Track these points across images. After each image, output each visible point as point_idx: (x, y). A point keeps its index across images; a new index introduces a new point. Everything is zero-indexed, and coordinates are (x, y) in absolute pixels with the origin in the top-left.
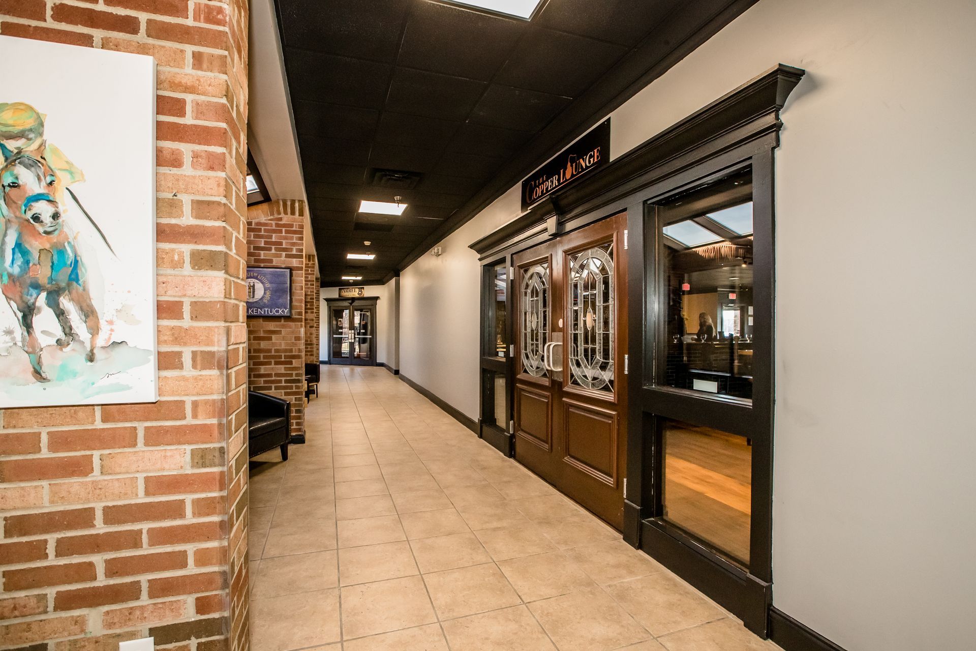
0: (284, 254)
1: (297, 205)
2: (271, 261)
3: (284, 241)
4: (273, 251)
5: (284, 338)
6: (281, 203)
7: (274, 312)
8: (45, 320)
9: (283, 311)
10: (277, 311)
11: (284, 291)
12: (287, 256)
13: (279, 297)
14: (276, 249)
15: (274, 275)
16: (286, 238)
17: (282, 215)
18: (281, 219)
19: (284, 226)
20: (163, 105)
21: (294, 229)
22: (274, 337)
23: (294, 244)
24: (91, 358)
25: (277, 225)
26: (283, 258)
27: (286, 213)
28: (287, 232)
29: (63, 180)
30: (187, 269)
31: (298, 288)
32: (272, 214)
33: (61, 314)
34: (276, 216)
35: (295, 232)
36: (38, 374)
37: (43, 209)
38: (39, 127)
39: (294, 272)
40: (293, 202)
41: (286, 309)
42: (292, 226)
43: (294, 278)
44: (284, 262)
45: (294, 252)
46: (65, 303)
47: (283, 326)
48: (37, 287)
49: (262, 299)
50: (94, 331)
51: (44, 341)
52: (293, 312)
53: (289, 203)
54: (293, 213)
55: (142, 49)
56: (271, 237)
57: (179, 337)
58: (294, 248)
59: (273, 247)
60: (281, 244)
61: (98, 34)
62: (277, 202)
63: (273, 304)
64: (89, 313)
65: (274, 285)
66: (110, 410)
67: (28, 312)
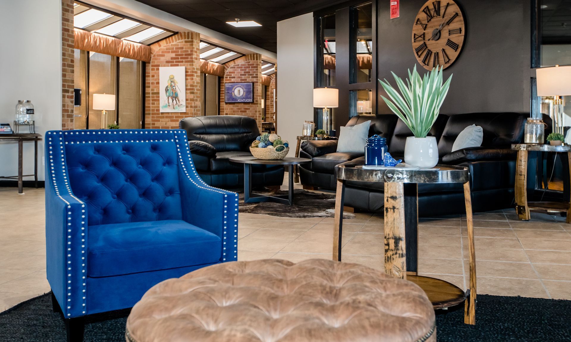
0: (251, 76)
1: (255, 56)
2: (246, 80)
3: (251, 71)
4: (247, 76)
5: (251, 112)
6: (249, 56)
7: (247, 101)
8: (174, 101)
9: (250, 100)
10: (248, 100)
11: (250, 92)
12: (252, 77)
13: (249, 94)
14: (248, 75)
15: (247, 85)
16: (251, 70)
17: (250, 61)
18: (249, 62)
19: (251, 65)
20: (186, 72)
21: (254, 66)
22: (247, 111)
23: (254, 72)
24: (179, 106)
25: (248, 65)
26: (251, 78)
27: (251, 60)
28: (252, 67)
29: (176, 83)
30: (189, 94)
31: (256, 90)
32: (246, 60)
33: (176, 101)
34: (248, 61)
35: (255, 67)
36: (174, 108)
37: (174, 88)
38: (174, 78)
39: (255, 84)
40: (254, 54)
41: (251, 99)
42: (253, 64)
43: (254, 86)
44: (251, 80)
45: (255, 76)
46: (176, 99)
47: (251, 106)
48: (174, 97)
49: (242, 95)
50: (179, 103)
51: (174, 104)
52: (254, 100)
53: (252, 55)
54: (254, 59)
55: (184, 65)
56: (246, 70)
57: (188, 103)
58: (255, 74)
59: (247, 74)
60: (249, 72)
61: (179, 64)
62: (248, 55)
63: (247, 98)
64: (179, 100)
65: (247, 90)
66: (181, 113)
67: (173, 100)
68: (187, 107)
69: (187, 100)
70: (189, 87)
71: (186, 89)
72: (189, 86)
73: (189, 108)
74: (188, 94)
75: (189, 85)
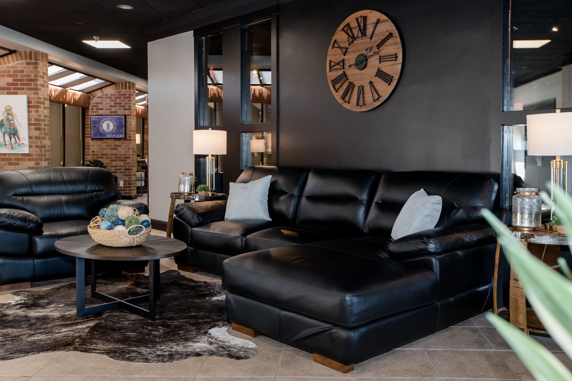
0: (122, 108)
1: (127, 84)
2: (117, 112)
3: (122, 102)
4: (118, 107)
5: (123, 149)
6: (121, 84)
7: (118, 136)
8: (13, 139)
9: (122, 136)
10: (119, 136)
11: (122, 126)
12: (124, 109)
13: (120, 129)
14: (119, 106)
15: (117, 118)
16: (123, 101)
17: (121, 90)
18: (120, 92)
19: (122, 95)
20: (29, 102)
21: (126, 96)
22: (118, 148)
23: (127, 103)
24: (19, 146)
25: (119, 95)
26: (122, 110)
27: (123, 89)
28: (124, 98)
29: (15, 117)
31: (129, 124)
32: (117, 89)
33: (15, 139)
34: (119, 90)
35: (127, 98)
36: (12, 148)
37: (12, 122)
38: (11, 109)
39: (127, 117)
40: (126, 83)
41: (123, 134)
42: (125, 95)
43: (127, 120)
44: (122, 112)
45: (127, 107)
46: (16, 137)
47: (123, 143)
48: (12, 134)
49: (112, 130)
50: (19, 141)
51: (13, 143)
52: (127, 136)
53: (124, 84)
54: (126, 88)
55: (25, 94)
56: (116, 101)
58: (127, 105)
59: (118, 105)
60: (121, 103)
61: (19, 91)
62: (119, 83)
63: (117, 133)
64: (19, 138)
65: (118, 124)
66: (23, 155)
67: (11, 138)
68: (30, 147)
69: (30, 138)
70: (33, 122)
71: (29, 124)
72: (33, 120)
73: (34, 148)
74: (32, 130)
75: (33, 118)
